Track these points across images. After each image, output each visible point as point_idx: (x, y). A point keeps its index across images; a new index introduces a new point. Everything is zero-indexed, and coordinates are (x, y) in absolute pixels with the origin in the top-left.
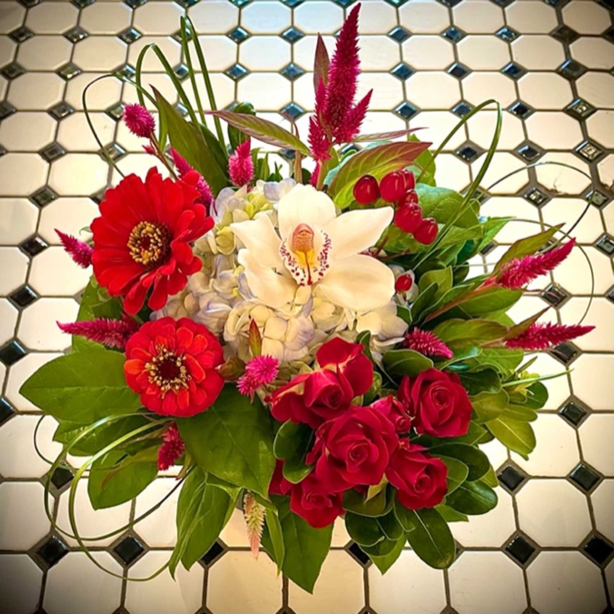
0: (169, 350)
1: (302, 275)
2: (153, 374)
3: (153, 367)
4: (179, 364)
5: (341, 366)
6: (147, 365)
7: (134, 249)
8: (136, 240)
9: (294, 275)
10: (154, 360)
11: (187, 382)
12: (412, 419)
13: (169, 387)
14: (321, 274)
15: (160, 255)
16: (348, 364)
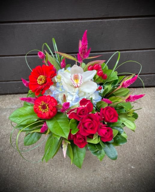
0: (44, 102)
1: (76, 85)
2: (40, 108)
3: (40, 107)
4: (46, 106)
5: (86, 106)
6: (39, 106)
7: (38, 81)
8: (39, 79)
9: (74, 84)
10: (41, 105)
11: (48, 110)
12: (103, 118)
13: (44, 111)
14: (80, 84)
15: (44, 82)
16: (87, 105)
